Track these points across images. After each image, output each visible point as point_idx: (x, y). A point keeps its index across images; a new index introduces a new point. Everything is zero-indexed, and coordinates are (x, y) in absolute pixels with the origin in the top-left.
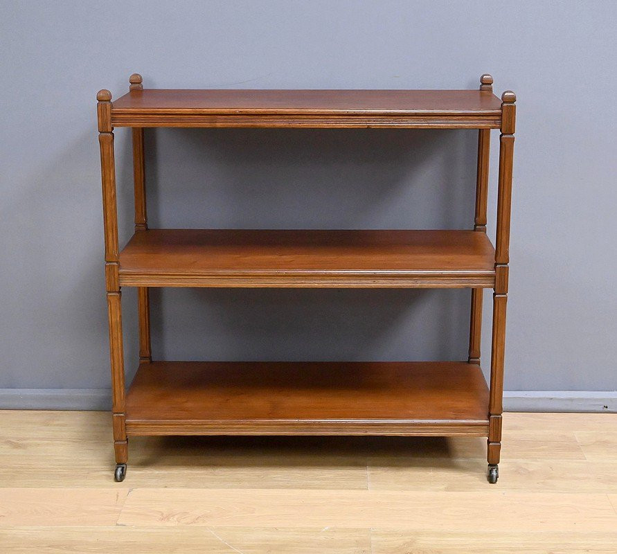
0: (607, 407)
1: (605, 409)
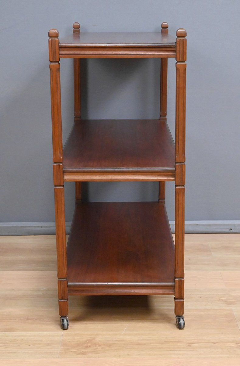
0: (232, 230)
1: (231, 231)
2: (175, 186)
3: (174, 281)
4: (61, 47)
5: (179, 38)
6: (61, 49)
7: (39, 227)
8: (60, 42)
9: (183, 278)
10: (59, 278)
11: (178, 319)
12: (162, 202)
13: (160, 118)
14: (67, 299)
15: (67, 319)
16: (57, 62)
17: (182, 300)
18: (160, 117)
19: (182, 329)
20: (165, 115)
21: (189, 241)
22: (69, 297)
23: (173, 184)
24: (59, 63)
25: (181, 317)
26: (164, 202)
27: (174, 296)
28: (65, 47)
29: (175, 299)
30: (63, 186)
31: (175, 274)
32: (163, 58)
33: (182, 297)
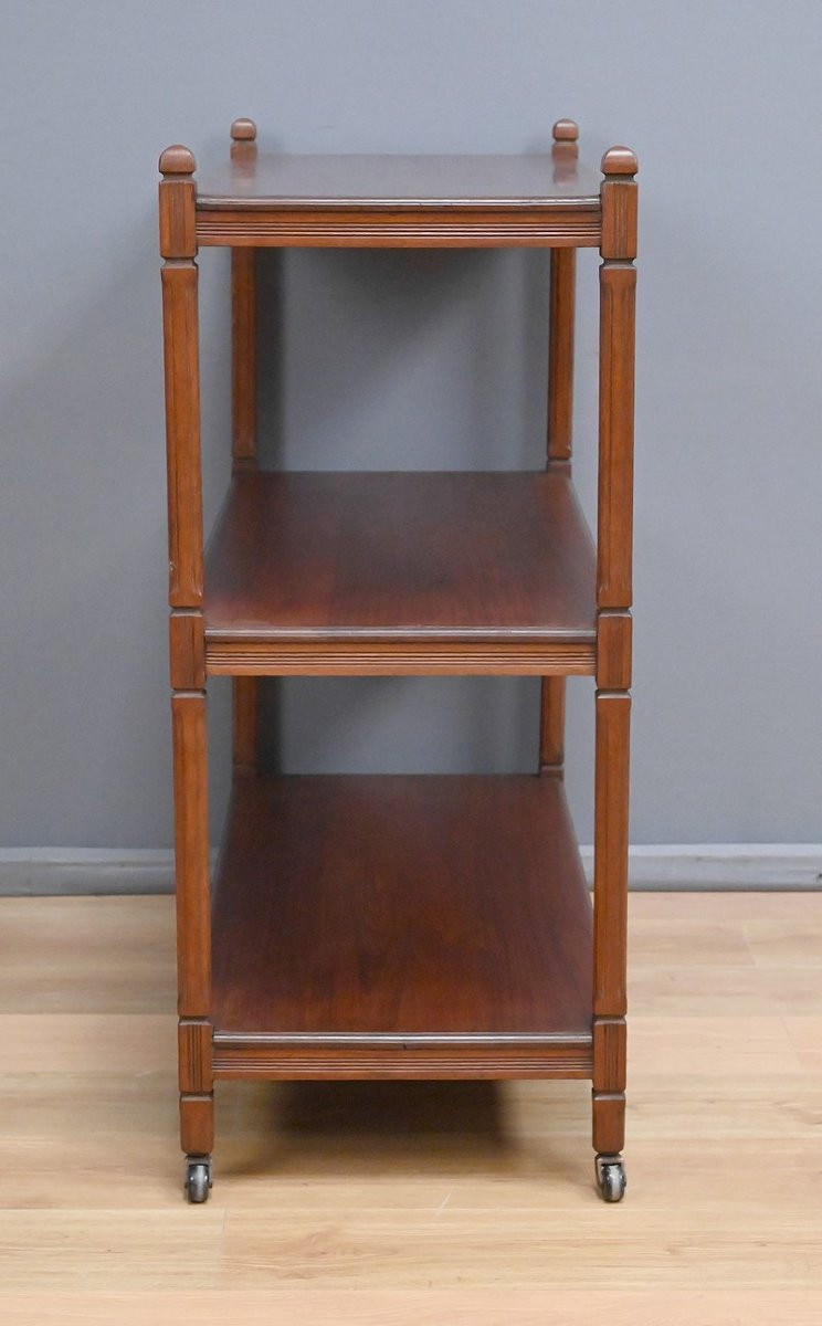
2: (598, 693)
3: (592, 1030)
4: (200, 209)
5: (611, 180)
6: (203, 216)
7: (112, 864)
8: (199, 192)
9: (621, 1017)
10: (183, 1018)
11: (603, 1165)
12: (550, 775)
13: (548, 465)
14: (211, 1093)
15: (206, 1166)
16: (187, 258)
17: (619, 1098)
18: (548, 462)
19: (617, 1201)
20: (566, 456)
21: (643, 915)
22: (218, 1085)
23: (590, 684)
24: (196, 265)
25: (613, 1160)
26: (560, 775)
27: (589, 1084)
28: (216, 210)
29: (595, 1092)
30: (204, 692)
31: (594, 1004)
32: (558, 249)
33: (619, 1087)
